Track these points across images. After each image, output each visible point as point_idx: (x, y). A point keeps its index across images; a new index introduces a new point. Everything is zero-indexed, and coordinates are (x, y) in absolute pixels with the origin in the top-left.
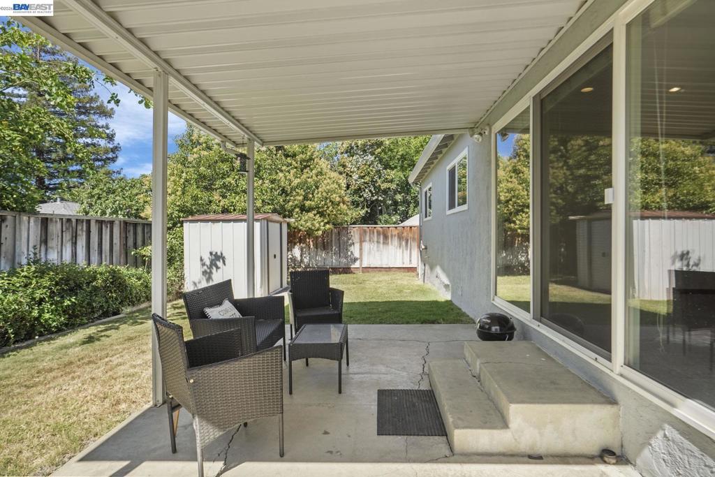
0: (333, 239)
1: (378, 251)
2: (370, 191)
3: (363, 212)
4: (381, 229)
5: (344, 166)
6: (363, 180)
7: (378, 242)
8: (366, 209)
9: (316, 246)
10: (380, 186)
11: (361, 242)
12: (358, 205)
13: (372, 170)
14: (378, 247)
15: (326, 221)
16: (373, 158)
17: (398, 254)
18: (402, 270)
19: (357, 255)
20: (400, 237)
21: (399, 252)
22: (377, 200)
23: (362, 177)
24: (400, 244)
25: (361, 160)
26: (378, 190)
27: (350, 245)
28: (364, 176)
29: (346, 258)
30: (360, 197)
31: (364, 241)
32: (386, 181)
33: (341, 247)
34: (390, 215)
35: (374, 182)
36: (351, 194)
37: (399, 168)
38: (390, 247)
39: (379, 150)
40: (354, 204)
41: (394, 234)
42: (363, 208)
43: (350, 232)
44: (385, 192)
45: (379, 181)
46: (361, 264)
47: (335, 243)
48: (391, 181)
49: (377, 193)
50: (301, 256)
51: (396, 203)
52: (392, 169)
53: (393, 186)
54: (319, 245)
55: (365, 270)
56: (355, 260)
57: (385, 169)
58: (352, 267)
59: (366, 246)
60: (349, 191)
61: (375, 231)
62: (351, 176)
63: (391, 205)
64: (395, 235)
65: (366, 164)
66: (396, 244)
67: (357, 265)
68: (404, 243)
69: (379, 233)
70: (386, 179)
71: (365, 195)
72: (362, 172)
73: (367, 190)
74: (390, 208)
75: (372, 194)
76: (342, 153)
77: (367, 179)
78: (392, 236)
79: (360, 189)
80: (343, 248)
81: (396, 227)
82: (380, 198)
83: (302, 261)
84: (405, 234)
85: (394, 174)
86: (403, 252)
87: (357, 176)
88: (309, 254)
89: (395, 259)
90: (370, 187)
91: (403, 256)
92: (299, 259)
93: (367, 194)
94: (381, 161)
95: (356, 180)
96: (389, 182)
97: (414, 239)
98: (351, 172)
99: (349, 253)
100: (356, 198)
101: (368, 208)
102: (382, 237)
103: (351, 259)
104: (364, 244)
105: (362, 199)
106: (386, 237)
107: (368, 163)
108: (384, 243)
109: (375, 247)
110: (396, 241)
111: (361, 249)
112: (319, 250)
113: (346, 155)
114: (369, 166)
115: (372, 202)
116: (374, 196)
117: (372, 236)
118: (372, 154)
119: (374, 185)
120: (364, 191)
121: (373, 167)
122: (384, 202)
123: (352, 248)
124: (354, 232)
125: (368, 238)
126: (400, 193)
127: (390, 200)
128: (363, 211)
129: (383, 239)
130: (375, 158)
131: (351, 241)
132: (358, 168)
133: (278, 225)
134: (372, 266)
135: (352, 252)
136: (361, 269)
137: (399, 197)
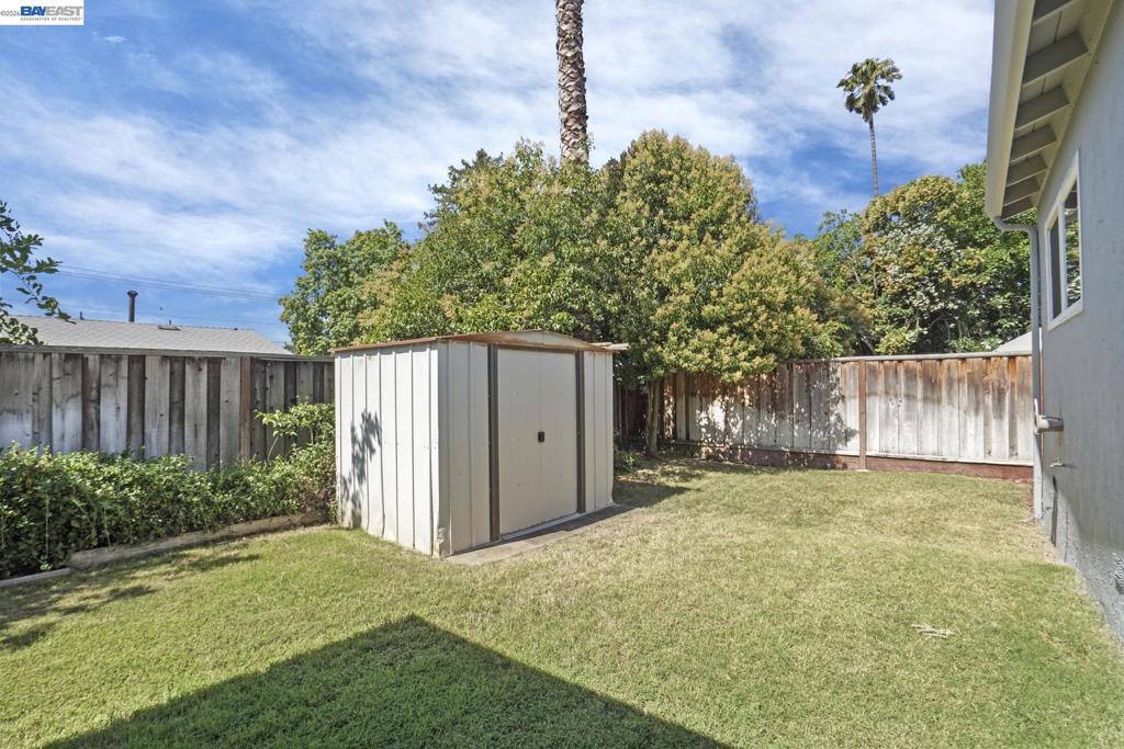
0: (795, 390)
1: (909, 418)
2: (928, 294)
3: (911, 336)
4: (918, 366)
5: (871, 254)
6: (909, 275)
7: (910, 397)
8: (919, 329)
9: (757, 404)
10: (949, 282)
11: (863, 396)
12: (901, 323)
13: (930, 254)
14: (908, 408)
15: (752, 348)
16: (931, 229)
17: (971, 430)
18: (986, 471)
19: (852, 422)
20: (977, 385)
21: (974, 425)
22: (944, 310)
23: (909, 269)
24: (978, 403)
25: (904, 237)
26: (946, 291)
27: (836, 401)
28: (913, 267)
29: (826, 429)
30: (906, 307)
31: (870, 394)
32: (965, 269)
33: (814, 407)
34: (977, 338)
35: (934, 276)
36: (886, 303)
37: (998, 242)
38: (946, 409)
39: (946, 212)
40: (892, 322)
41: (955, 375)
42: (912, 327)
43: (835, 371)
44: (963, 293)
45: (948, 274)
46: (864, 445)
47: (799, 395)
48: (979, 269)
49: (943, 297)
50: (726, 422)
51: (992, 315)
52: (981, 246)
53: (984, 279)
54: (764, 401)
55: (874, 463)
56: (848, 435)
57: (961, 246)
58: (838, 452)
59: (877, 405)
60: (882, 299)
61: (901, 369)
62: (885, 270)
63: (980, 317)
64: (960, 380)
65: (915, 244)
66: (965, 400)
67: (852, 447)
68: (989, 400)
69: (911, 375)
70: (966, 266)
71: (916, 303)
72: (906, 260)
73: (919, 293)
74: (979, 324)
75: (932, 299)
76: (868, 231)
77: (919, 270)
78: (950, 382)
79: (904, 292)
80: (818, 406)
81: (964, 359)
82: (951, 305)
83: (728, 432)
84: (993, 376)
85: (986, 255)
86: (986, 424)
87: (897, 268)
88: (743, 417)
89: (962, 440)
90: (926, 286)
91: (986, 434)
92: (721, 426)
93: (919, 300)
94: (950, 233)
95: (895, 276)
96: (971, 272)
97: (1023, 389)
98: (886, 263)
99: (833, 419)
100: (897, 310)
101: (922, 325)
102: (920, 383)
103: (837, 432)
104: (870, 401)
105: (910, 311)
106: (932, 384)
107: (921, 241)
108: (925, 399)
109: (902, 409)
110: (963, 395)
111: (863, 413)
112: (763, 412)
113: (875, 235)
114: (924, 246)
115: (934, 315)
116: (936, 304)
117: (892, 381)
118: (928, 222)
119: (935, 282)
120: (914, 294)
121: (934, 247)
122: (962, 312)
123: (839, 408)
124: (844, 372)
125: (880, 387)
126: (1002, 292)
127: (976, 307)
128: (912, 333)
129: (925, 389)
130: (936, 229)
131: (835, 392)
132: (900, 254)
133: (571, 358)
134: (891, 455)
135: (839, 418)
136: (863, 460)
137: (999, 301)
